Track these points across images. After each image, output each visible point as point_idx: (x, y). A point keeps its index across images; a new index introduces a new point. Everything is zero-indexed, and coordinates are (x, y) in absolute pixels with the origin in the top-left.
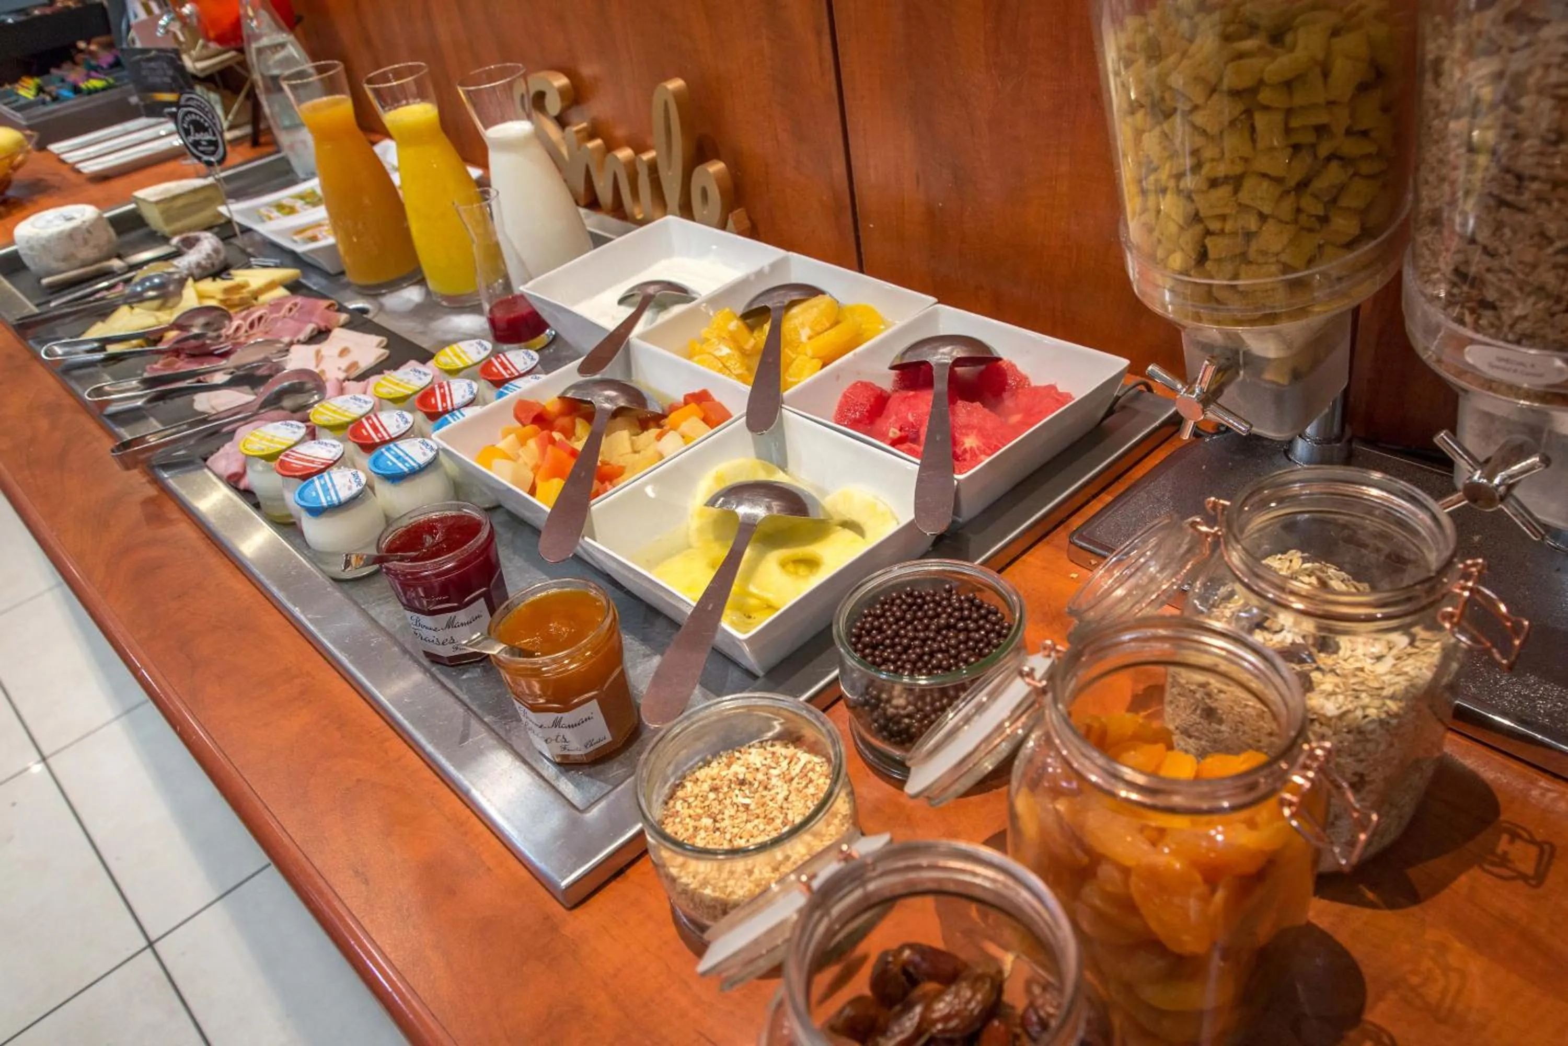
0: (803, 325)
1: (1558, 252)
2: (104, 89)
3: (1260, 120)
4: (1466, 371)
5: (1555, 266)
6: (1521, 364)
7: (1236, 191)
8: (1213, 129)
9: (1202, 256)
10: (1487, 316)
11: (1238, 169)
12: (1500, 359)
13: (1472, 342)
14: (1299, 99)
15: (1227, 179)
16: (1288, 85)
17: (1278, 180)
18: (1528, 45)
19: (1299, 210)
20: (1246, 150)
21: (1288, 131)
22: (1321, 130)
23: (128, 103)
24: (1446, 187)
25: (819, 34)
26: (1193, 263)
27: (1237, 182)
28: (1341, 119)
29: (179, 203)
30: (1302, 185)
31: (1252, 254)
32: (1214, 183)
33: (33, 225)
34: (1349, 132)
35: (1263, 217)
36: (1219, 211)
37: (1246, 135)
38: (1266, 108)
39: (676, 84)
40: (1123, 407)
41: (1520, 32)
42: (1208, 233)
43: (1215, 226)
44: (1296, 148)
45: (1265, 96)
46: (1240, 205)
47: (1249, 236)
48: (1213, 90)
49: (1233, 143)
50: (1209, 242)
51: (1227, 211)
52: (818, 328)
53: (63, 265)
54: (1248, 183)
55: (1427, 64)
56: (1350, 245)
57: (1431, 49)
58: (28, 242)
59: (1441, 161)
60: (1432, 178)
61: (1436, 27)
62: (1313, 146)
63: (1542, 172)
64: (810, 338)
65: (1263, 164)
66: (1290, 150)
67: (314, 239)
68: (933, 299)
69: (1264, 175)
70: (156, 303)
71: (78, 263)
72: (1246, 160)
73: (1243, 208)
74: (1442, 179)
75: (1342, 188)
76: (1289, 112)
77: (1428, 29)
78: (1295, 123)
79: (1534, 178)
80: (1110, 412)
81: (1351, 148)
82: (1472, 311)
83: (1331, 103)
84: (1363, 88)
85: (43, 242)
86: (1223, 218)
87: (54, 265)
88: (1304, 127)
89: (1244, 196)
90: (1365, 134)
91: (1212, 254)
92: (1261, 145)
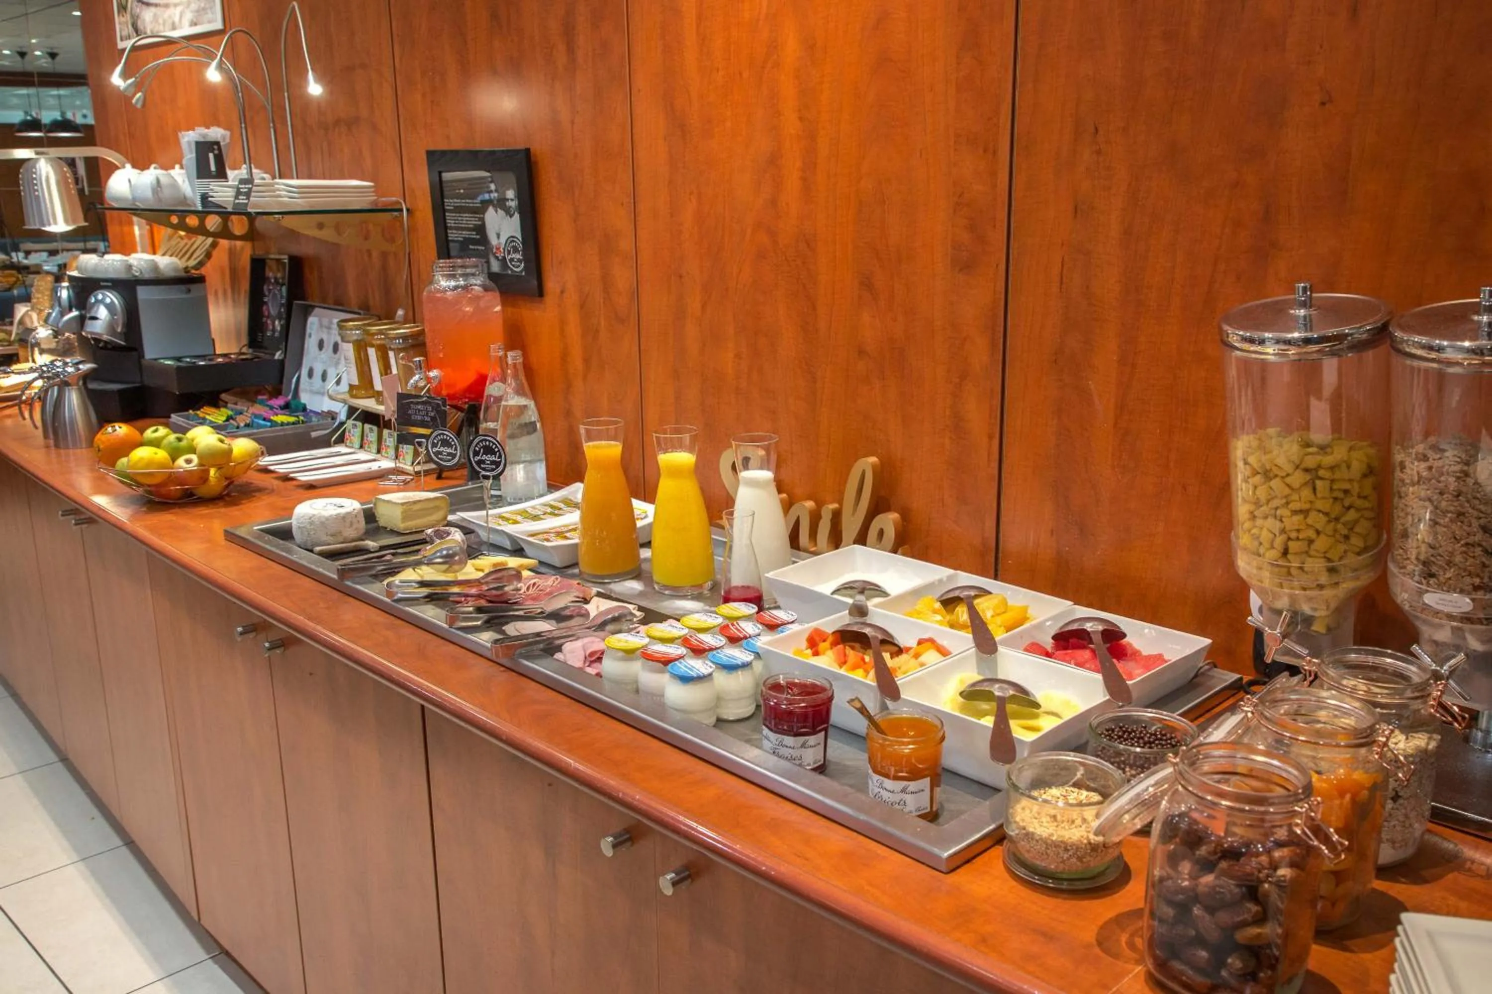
0: (988, 608)
1: (1462, 546)
2: (294, 423)
3: (1319, 483)
4: (1426, 608)
5: (1461, 553)
6: (1451, 601)
7: (1305, 518)
8: (1296, 485)
9: (1285, 553)
10: (1432, 581)
11: (1306, 506)
12: (1441, 600)
13: (1427, 591)
14: (1337, 475)
15: (1301, 511)
16: (1332, 468)
17: (1326, 514)
18: (1440, 458)
19: (1335, 531)
20: (1312, 497)
21: (1331, 489)
22: (1346, 492)
23: (310, 436)
24: (1410, 518)
25: (990, 437)
26: (1280, 555)
27: (1305, 513)
28: (1355, 488)
29: (416, 507)
30: (1337, 519)
31: (1312, 553)
32: (1295, 512)
33: (311, 507)
34: (1359, 497)
35: (1318, 532)
36: (1297, 527)
37: (1311, 491)
38: (1321, 478)
39: (873, 459)
40: (1203, 674)
41: (1436, 453)
42: (1289, 539)
43: (1293, 535)
44: (1336, 499)
45: (1321, 473)
46: (1307, 525)
47: (1311, 542)
48: (1297, 467)
49: (1306, 493)
50: (1290, 544)
51: (1301, 527)
52: (998, 611)
53: (330, 539)
54: (1313, 515)
55: (1397, 464)
56: (1359, 554)
57: (1398, 457)
58: (310, 518)
59: (1406, 505)
60: (1402, 514)
61: (1398, 451)
62: (1342, 500)
63: (1452, 508)
64: (993, 616)
65: (1319, 505)
66: (1331, 500)
67: (548, 540)
68: (1070, 603)
69: (1319, 511)
70: (445, 567)
71: (341, 539)
72: (1311, 502)
73: (1309, 526)
74: (1407, 514)
75: (1356, 522)
76: (1333, 481)
77: (1395, 452)
78: (1335, 487)
79: (1448, 512)
80: (1196, 676)
81: (1359, 503)
82: (1425, 578)
83: (1350, 481)
84: (1365, 476)
85: (323, 520)
86: (1298, 531)
87: (325, 538)
88: (1339, 490)
89: (1310, 521)
90: (1365, 498)
91: (1290, 551)
92: (1319, 495)
